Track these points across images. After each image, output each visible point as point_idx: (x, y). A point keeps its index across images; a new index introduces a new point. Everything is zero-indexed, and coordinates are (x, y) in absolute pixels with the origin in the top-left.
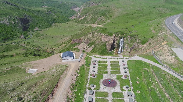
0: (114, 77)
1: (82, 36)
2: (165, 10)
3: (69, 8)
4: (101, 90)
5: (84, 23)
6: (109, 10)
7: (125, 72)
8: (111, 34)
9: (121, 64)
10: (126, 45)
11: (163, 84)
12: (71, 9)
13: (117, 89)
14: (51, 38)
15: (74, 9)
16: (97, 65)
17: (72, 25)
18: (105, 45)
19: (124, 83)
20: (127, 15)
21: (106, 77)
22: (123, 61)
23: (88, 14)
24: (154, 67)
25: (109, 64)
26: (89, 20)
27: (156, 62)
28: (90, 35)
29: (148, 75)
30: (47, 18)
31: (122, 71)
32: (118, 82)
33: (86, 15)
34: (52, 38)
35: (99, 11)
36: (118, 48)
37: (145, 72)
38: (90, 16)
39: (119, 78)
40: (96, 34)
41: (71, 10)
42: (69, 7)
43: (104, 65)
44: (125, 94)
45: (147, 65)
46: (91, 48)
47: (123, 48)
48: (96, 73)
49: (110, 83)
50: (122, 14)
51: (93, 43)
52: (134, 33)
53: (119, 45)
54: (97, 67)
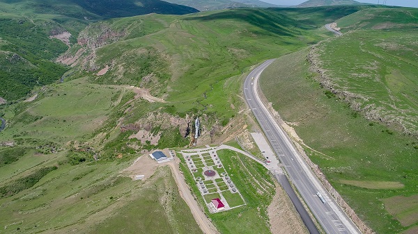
0: (211, 168)
1: (137, 120)
2: (242, 53)
3: (44, 34)
4: (206, 180)
5: (111, 82)
6: (156, 57)
7: (218, 162)
8: (183, 116)
9: (212, 155)
10: (204, 127)
11: (247, 166)
12: (51, 37)
13: (217, 176)
14: (61, 122)
15: (59, 37)
16: (191, 160)
17: (90, 90)
18: (177, 130)
19: (220, 171)
20: (191, 73)
21: (205, 169)
22: (213, 152)
23: (114, 62)
24: (239, 154)
25: (201, 157)
26: (120, 77)
27: (240, 148)
28: (151, 117)
29: (236, 162)
30: (12, 71)
31: (215, 162)
32: (215, 171)
33: (109, 66)
34: (64, 121)
35: (136, 58)
36: (194, 131)
37: (234, 159)
38: (121, 69)
39: (215, 168)
40: (159, 114)
41: (50, 40)
42: (43, 31)
43: (197, 160)
44: (224, 178)
45: (233, 153)
46: (158, 137)
47: (200, 130)
48: (195, 168)
49: (210, 174)
50: (182, 70)
51: (158, 129)
52: (210, 109)
53: (194, 127)
54: (193, 162)
